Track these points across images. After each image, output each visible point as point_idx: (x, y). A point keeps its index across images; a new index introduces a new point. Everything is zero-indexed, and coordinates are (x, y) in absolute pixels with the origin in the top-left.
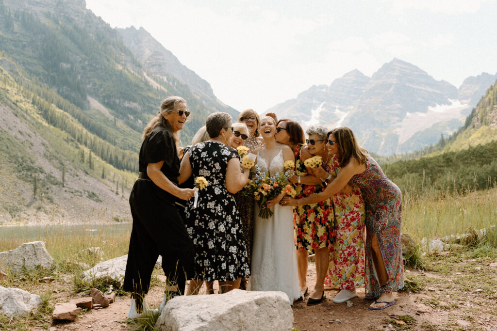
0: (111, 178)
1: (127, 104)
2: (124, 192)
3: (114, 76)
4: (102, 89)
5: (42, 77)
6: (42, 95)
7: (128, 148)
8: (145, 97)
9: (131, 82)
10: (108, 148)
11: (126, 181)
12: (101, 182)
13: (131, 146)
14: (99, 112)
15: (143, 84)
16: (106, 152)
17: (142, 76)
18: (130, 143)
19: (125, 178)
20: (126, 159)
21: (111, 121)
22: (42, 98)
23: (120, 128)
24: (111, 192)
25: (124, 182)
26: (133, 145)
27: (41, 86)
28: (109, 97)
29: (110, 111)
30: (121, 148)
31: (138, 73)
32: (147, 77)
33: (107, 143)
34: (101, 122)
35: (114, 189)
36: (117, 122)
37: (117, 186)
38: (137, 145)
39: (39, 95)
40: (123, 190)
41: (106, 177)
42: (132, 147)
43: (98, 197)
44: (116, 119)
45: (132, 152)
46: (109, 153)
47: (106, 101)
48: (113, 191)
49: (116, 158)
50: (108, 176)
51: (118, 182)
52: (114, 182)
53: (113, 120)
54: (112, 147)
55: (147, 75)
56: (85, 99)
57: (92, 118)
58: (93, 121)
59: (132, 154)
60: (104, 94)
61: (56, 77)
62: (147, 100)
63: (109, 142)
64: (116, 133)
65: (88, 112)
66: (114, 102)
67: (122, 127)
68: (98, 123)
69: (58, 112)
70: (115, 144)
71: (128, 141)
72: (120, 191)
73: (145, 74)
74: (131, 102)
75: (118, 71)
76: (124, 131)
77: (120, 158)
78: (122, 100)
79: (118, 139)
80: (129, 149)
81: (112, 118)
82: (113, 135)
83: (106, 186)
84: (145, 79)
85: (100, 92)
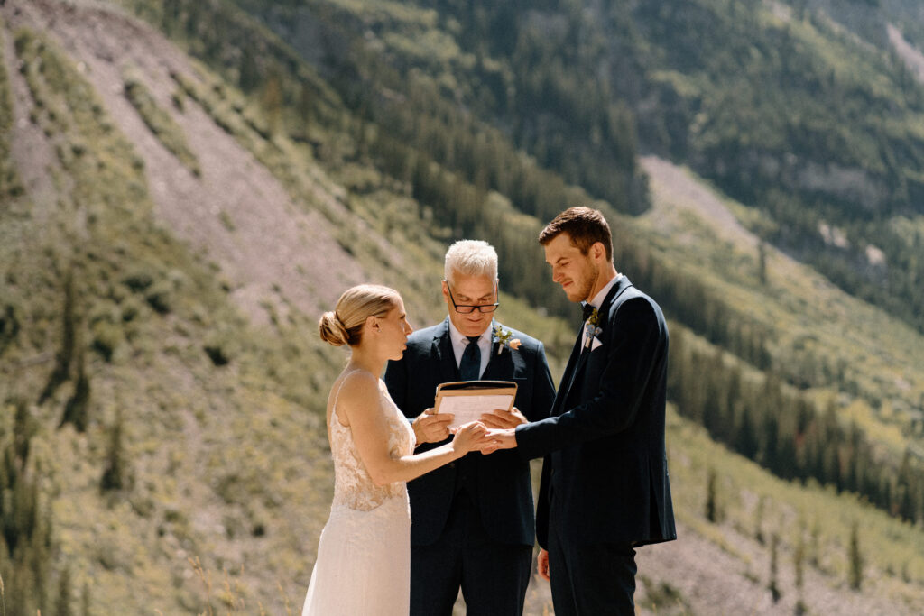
0: (746, 516)
1: (814, 178)
2: (808, 584)
3: (755, 52)
4: (702, 118)
5: (448, 80)
6: (450, 155)
7: (821, 378)
8: (896, 143)
9: (831, 78)
10: (735, 383)
11: (815, 534)
12: (701, 537)
13: (835, 371)
14: (691, 221)
15: (884, 79)
16: (723, 402)
17: (882, 43)
18: (833, 360)
19: (811, 522)
20: (815, 432)
21: (745, 259)
22: (452, 170)
23: (782, 291)
24: (747, 584)
25: (807, 537)
26: (843, 365)
27: (446, 120)
28: (731, 149)
29: (740, 210)
30: (791, 382)
31: (865, 34)
32: (902, 47)
33: (730, 360)
34: (700, 262)
35: (761, 567)
36: (770, 262)
37: (774, 557)
38: (863, 367)
39: (440, 157)
40: (799, 572)
41: (724, 516)
42: (841, 377)
43: (688, 607)
44: (768, 247)
45: (842, 398)
46: (739, 407)
47: (721, 169)
48: (755, 580)
49: (772, 427)
50: (733, 513)
51: (776, 540)
52: (760, 538)
53: (755, 254)
54: (753, 377)
55: (909, 38)
56: (630, 166)
57: (662, 249)
58: (669, 262)
59: (842, 405)
60: (711, 138)
61: (509, 76)
62: (908, 154)
63: (739, 353)
64: (769, 314)
65: (644, 223)
66: (755, 171)
67: (796, 284)
68: (690, 269)
69: (517, 229)
70: (762, 361)
71: (821, 351)
72: (786, 577)
73: (895, 35)
74: (834, 168)
75: (772, 31)
76: (803, 303)
77: (787, 426)
78: (791, 159)
79: (775, 341)
80: (828, 384)
81: (747, 244)
82: (753, 322)
83: (724, 559)
84: (894, 57)
85: (694, 128)
